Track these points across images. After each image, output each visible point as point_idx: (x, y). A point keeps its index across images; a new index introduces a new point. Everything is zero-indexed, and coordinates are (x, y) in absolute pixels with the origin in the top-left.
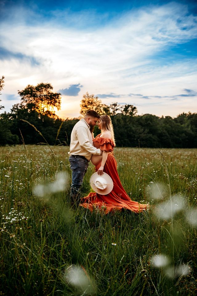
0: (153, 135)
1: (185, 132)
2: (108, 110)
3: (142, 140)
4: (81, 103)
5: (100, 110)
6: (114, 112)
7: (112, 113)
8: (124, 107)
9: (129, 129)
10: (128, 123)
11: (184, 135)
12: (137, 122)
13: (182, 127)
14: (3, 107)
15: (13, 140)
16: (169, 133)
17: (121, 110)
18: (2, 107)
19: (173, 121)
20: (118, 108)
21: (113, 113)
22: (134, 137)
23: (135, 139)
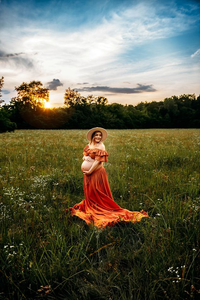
0: (120, 119)
1: (143, 117)
2: (86, 101)
3: (112, 123)
4: (65, 96)
5: (80, 101)
6: (90, 102)
8: (98, 99)
9: (102, 115)
10: (101, 111)
11: (142, 118)
12: (108, 110)
13: (141, 113)
14: (4, 101)
15: (12, 126)
16: (131, 118)
17: (95, 101)
19: (134, 109)
20: (93, 99)
21: (89, 103)
22: (106, 121)
23: (107, 123)
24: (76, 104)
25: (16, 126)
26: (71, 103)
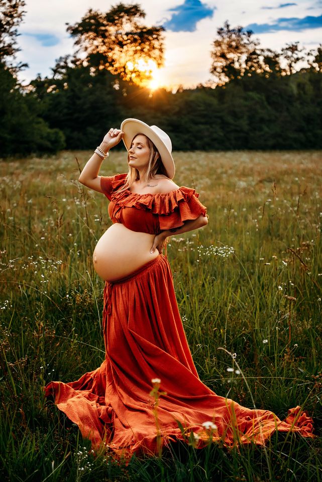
2: (277, 63)
4: (213, 49)
5: (258, 62)
6: (290, 66)
7: (285, 70)
8: (316, 53)
14: (26, 65)
15: (50, 141)
17: (308, 61)
18: (23, 65)
20: (300, 55)
21: (287, 68)
24: (247, 71)
25: (63, 139)
26: (229, 70)
